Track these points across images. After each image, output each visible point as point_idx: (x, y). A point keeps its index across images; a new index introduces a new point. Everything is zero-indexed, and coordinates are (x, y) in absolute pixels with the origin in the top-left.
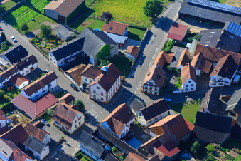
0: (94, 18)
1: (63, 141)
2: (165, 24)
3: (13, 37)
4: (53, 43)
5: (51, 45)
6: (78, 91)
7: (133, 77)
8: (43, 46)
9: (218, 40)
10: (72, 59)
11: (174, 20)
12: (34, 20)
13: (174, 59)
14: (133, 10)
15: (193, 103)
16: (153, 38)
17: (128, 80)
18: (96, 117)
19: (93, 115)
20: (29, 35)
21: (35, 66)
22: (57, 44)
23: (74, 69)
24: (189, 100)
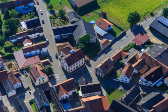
0: (96, 13)
1: (28, 89)
2: (138, 30)
3: (41, 11)
4: (62, 22)
5: (61, 23)
6: (57, 59)
7: (95, 61)
8: (56, 22)
9: (160, 54)
10: (66, 37)
11: (145, 29)
12: (61, 3)
13: (127, 57)
14: (124, 15)
15: (122, 91)
16: (124, 38)
17: (91, 62)
18: (57, 80)
19: (56, 78)
20: (52, 12)
21: (41, 34)
22: (64, 24)
23: (61, 44)
24: (121, 88)
